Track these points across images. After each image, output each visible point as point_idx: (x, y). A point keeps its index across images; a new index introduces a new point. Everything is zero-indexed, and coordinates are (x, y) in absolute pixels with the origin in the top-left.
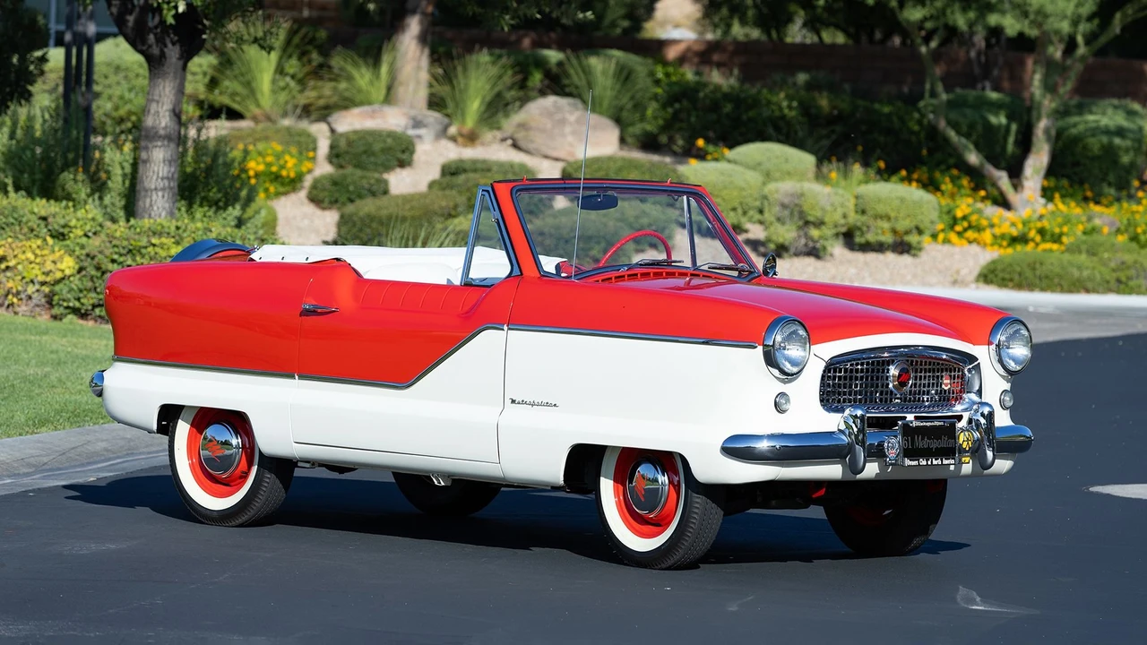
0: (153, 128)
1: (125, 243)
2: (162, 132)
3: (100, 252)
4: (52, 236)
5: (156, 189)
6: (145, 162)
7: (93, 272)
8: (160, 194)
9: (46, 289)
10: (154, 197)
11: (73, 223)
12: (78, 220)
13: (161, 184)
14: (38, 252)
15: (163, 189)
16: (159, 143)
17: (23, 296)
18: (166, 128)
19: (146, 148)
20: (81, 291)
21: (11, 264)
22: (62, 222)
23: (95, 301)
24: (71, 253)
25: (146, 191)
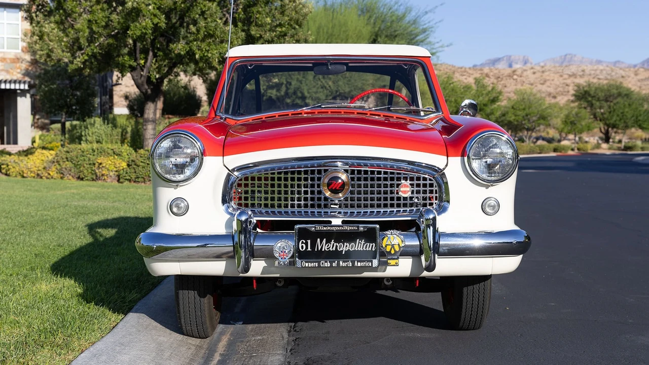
0: (148, 118)
1: (146, 156)
2: (151, 119)
3: (137, 159)
4: (116, 155)
5: (150, 139)
6: (145, 130)
7: (135, 166)
8: (151, 140)
9: (117, 173)
10: (149, 141)
11: (123, 151)
12: (125, 149)
13: (151, 137)
14: (113, 161)
15: (152, 138)
16: (150, 123)
17: (108, 176)
18: (152, 118)
19: (145, 125)
20: (130, 173)
21: (104, 165)
22: (120, 150)
23: (135, 177)
24: (124, 161)
25: (146, 139)
